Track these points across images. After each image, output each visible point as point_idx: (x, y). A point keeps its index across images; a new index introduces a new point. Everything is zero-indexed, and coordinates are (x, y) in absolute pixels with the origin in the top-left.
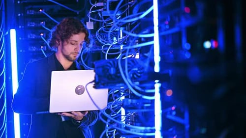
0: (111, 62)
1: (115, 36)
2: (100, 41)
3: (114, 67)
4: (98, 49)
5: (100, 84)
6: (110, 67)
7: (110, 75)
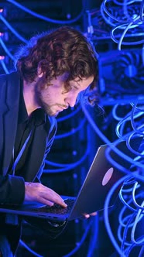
0: (129, 54)
1: (136, 13)
2: (108, 21)
3: (135, 64)
4: (105, 37)
5: (108, 95)
6: (127, 65)
7: (128, 79)
